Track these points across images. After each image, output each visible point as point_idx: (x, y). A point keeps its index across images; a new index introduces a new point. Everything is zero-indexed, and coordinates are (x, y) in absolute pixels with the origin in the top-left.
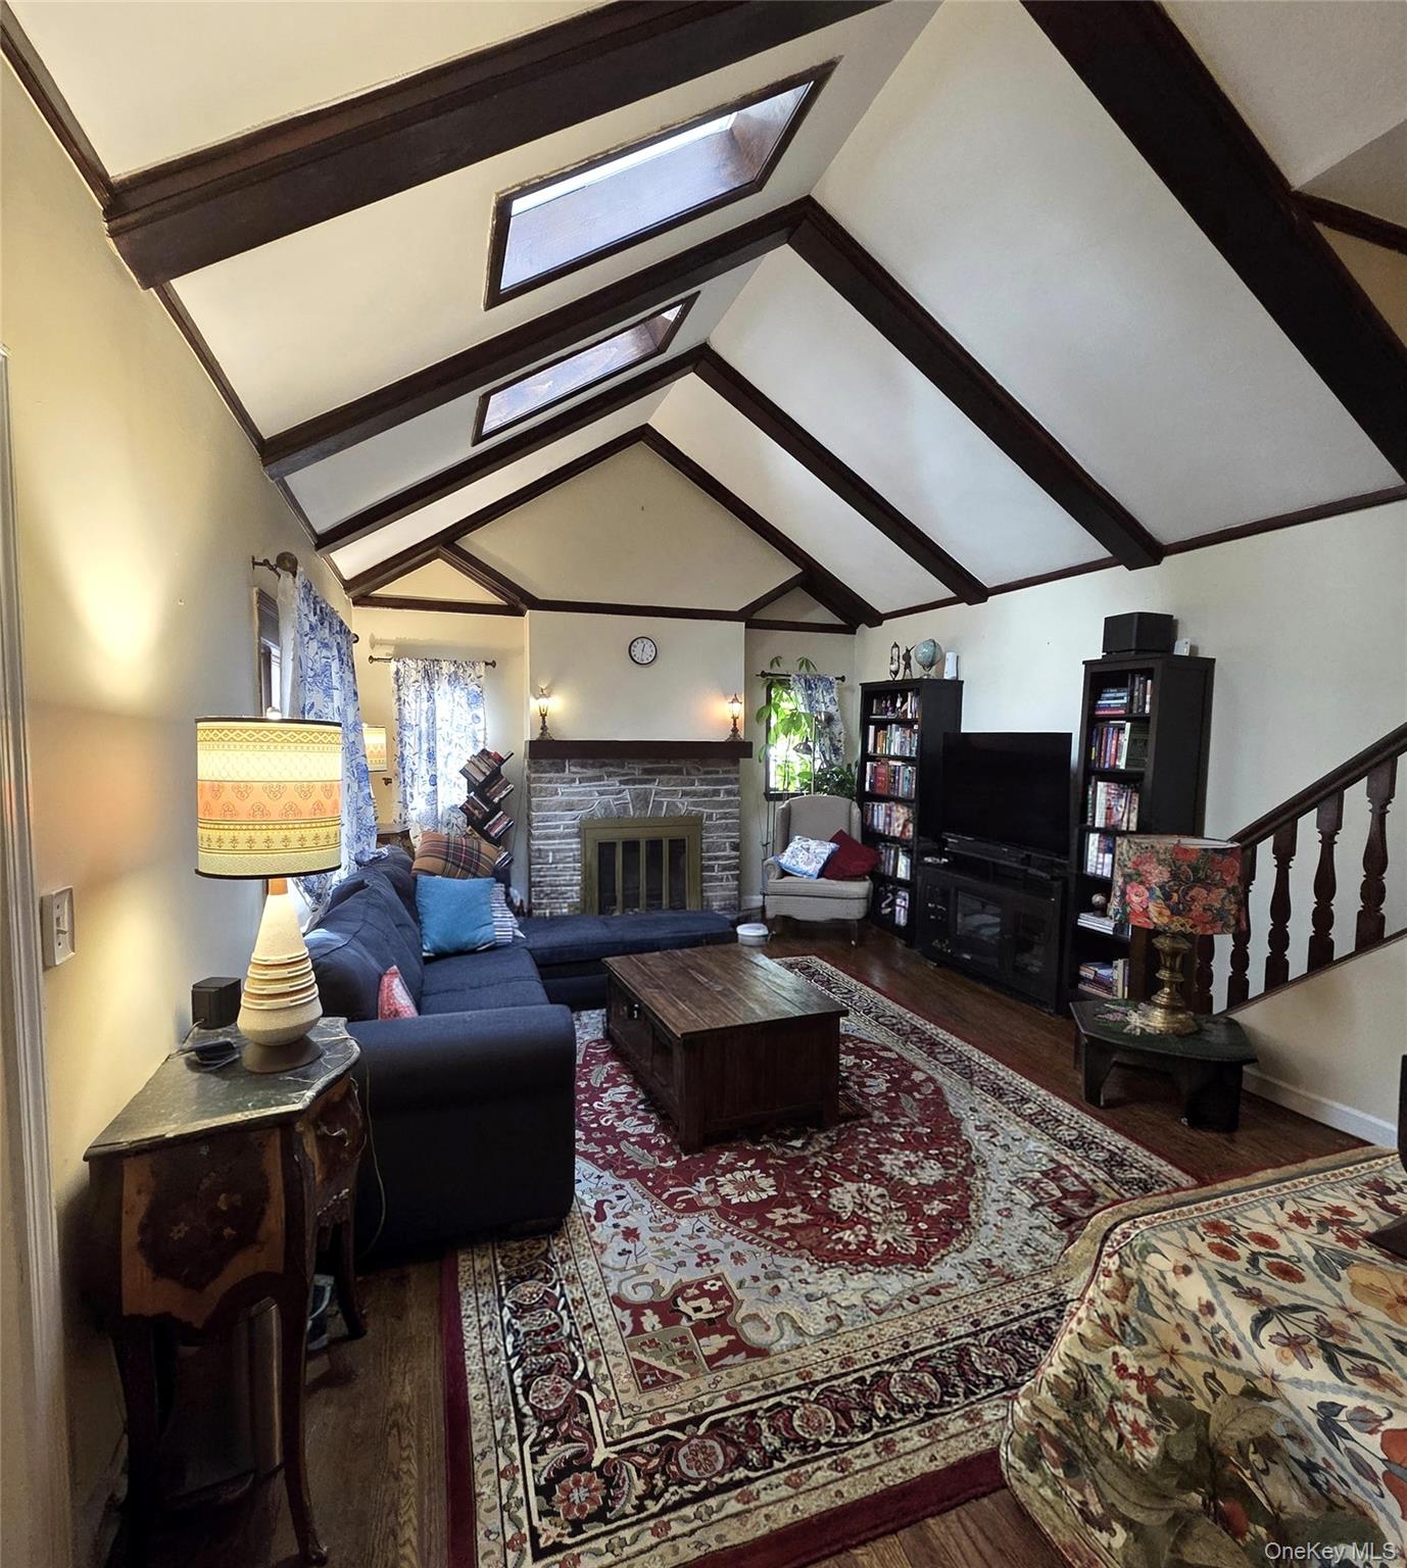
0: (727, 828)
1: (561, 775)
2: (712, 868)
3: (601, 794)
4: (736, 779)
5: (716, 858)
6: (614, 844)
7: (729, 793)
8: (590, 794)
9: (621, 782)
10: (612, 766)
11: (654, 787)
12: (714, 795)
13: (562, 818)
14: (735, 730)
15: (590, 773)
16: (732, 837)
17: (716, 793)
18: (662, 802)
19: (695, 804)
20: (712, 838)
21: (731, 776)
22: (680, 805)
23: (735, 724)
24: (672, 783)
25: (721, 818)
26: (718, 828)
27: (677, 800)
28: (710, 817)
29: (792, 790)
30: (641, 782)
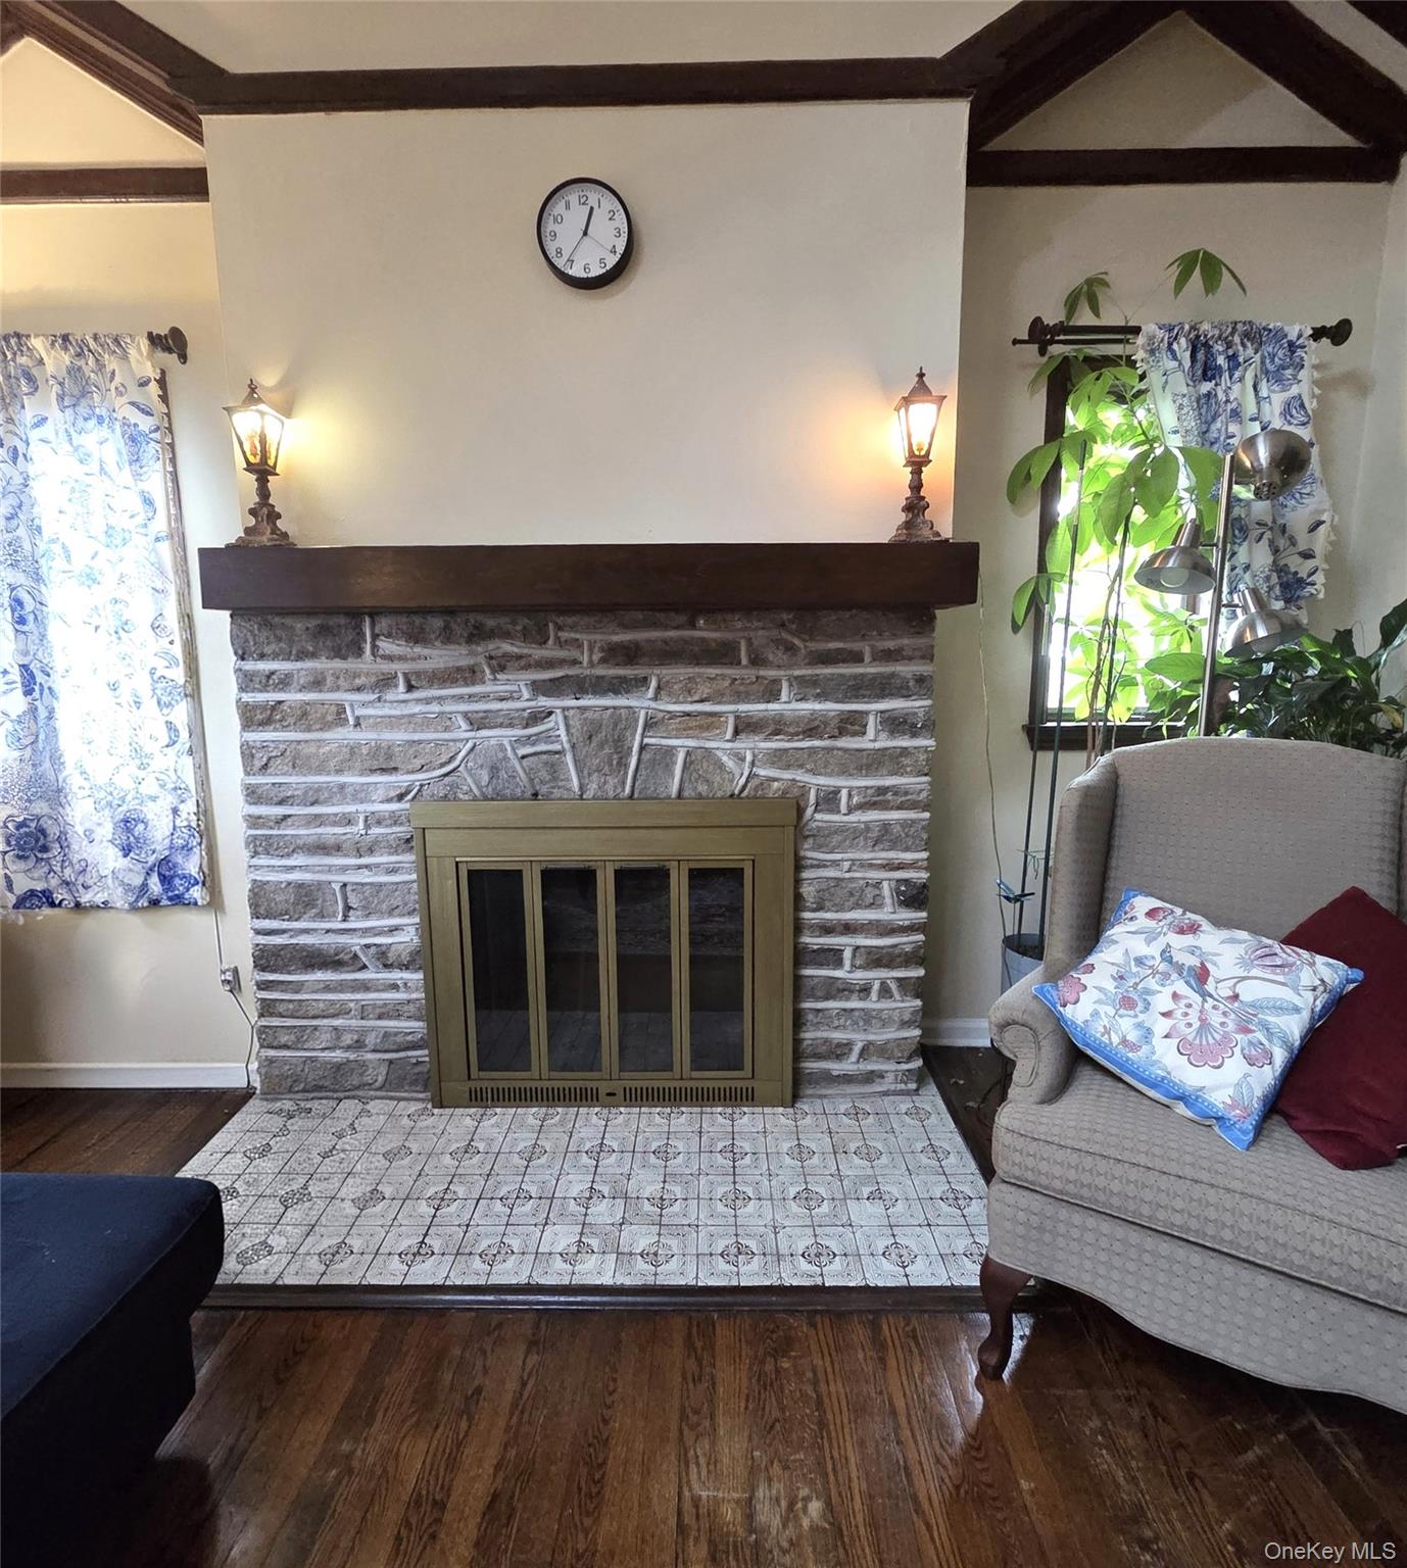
0: (885, 836)
1: (351, 664)
2: (833, 957)
3: (477, 722)
4: (920, 680)
5: (848, 928)
6: (517, 875)
7: (896, 724)
8: (444, 721)
9: (538, 688)
10: (506, 635)
11: (641, 703)
12: (842, 732)
13: (360, 795)
14: (916, 505)
15: (439, 657)
16: (900, 867)
17: (851, 724)
18: (670, 752)
19: (779, 758)
20: (827, 866)
21: (906, 670)
22: (729, 763)
23: (916, 486)
24: (704, 690)
25: (862, 807)
26: (854, 835)
27: (721, 745)
28: (829, 800)
29: (1119, 715)
30: (600, 686)
